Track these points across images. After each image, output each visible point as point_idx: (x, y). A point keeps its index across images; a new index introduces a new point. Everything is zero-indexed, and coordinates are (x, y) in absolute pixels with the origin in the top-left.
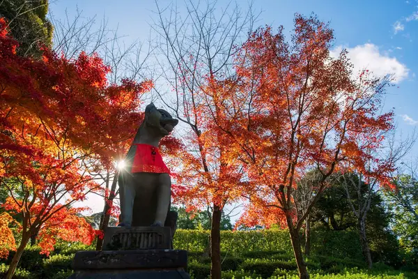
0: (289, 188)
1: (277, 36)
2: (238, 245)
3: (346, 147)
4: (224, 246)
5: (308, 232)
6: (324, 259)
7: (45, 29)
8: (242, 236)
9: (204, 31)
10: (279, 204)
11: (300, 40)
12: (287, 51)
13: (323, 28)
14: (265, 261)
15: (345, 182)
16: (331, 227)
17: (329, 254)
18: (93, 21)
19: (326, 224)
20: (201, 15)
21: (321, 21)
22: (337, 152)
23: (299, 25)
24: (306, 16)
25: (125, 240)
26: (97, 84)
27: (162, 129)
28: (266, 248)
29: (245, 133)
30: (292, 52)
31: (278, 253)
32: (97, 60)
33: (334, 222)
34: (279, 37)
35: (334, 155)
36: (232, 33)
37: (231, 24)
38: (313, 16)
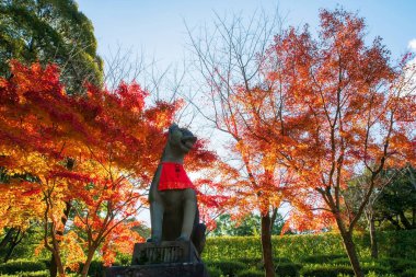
0: (337, 189)
1: (303, 35)
2: (296, 249)
3: (394, 140)
4: (281, 251)
5: (373, 233)
6: (397, 262)
7: (96, 65)
8: (300, 240)
9: (234, 40)
10: (328, 207)
11: (327, 34)
12: (315, 48)
13: (351, 18)
14: (326, 266)
15: (412, 175)
16: (402, 226)
17: (403, 256)
18: (130, 52)
19: (395, 223)
20: (229, 27)
21: (348, 11)
22: (386, 146)
23: (325, 20)
24: (331, 10)
25: (151, 254)
26: (135, 109)
27: (183, 147)
28: (328, 252)
29: (276, 139)
30: (321, 48)
31: (341, 256)
32: (136, 87)
33: (404, 221)
34: (306, 36)
35: (383, 149)
36: (262, 38)
37: (260, 29)
38: (339, 8)
